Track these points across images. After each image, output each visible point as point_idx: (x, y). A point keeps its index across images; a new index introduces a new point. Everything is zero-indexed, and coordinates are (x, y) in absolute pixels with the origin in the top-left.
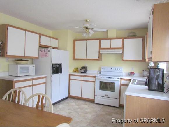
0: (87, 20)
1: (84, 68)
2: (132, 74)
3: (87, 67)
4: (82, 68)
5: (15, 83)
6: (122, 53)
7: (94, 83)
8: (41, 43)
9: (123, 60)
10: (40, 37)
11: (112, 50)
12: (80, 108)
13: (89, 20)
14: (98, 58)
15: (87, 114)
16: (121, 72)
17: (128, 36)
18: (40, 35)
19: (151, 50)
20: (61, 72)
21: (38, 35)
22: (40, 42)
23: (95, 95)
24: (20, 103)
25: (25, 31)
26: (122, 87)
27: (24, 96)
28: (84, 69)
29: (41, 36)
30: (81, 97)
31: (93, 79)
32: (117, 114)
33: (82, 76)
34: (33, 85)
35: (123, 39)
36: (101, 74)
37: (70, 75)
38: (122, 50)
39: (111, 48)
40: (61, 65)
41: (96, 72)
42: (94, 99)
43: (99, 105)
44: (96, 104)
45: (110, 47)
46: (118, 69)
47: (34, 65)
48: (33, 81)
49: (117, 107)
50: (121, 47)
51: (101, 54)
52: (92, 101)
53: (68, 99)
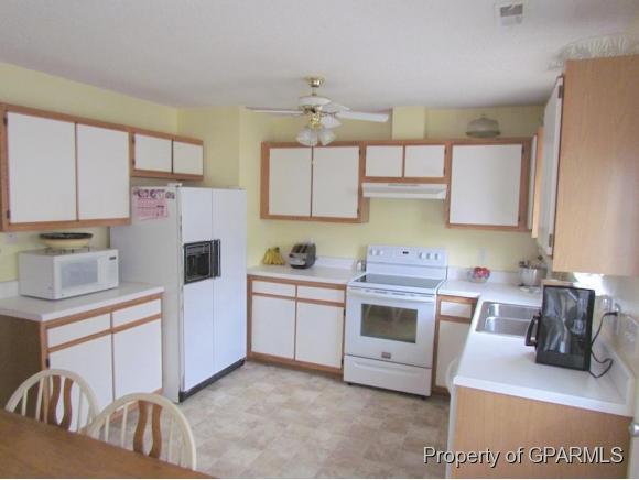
0: (313, 80)
1: (304, 252)
2: (480, 277)
3: (314, 246)
4: (298, 252)
5: (47, 328)
6: (444, 197)
7: (342, 309)
8: (139, 166)
9: (449, 225)
10: (132, 141)
11: (409, 187)
12: (290, 404)
13: (322, 81)
14: (355, 216)
15: (315, 427)
16: (440, 268)
17: (468, 134)
18: (133, 131)
19: (551, 232)
20: (216, 273)
21: (125, 136)
22: (133, 162)
23: (343, 354)
24: (73, 428)
25: (72, 125)
26: (443, 324)
27: (85, 399)
28: (305, 256)
29: (137, 137)
30: (294, 360)
31: (335, 296)
32: (426, 423)
33: (297, 283)
34: (112, 331)
35: (449, 144)
36: (367, 272)
37: (250, 279)
38: (444, 186)
39: (403, 180)
40: (216, 244)
41: (348, 266)
42: (339, 366)
43: (359, 389)
44: (350, 384)
45: (400, 176)
46: (428, 256)
47: (114, 252)
48: (115, 313)
49: (423, 398)
50: (441, 175)
51: (368, 199)
52: (335, 375)
53: (246, 365)
